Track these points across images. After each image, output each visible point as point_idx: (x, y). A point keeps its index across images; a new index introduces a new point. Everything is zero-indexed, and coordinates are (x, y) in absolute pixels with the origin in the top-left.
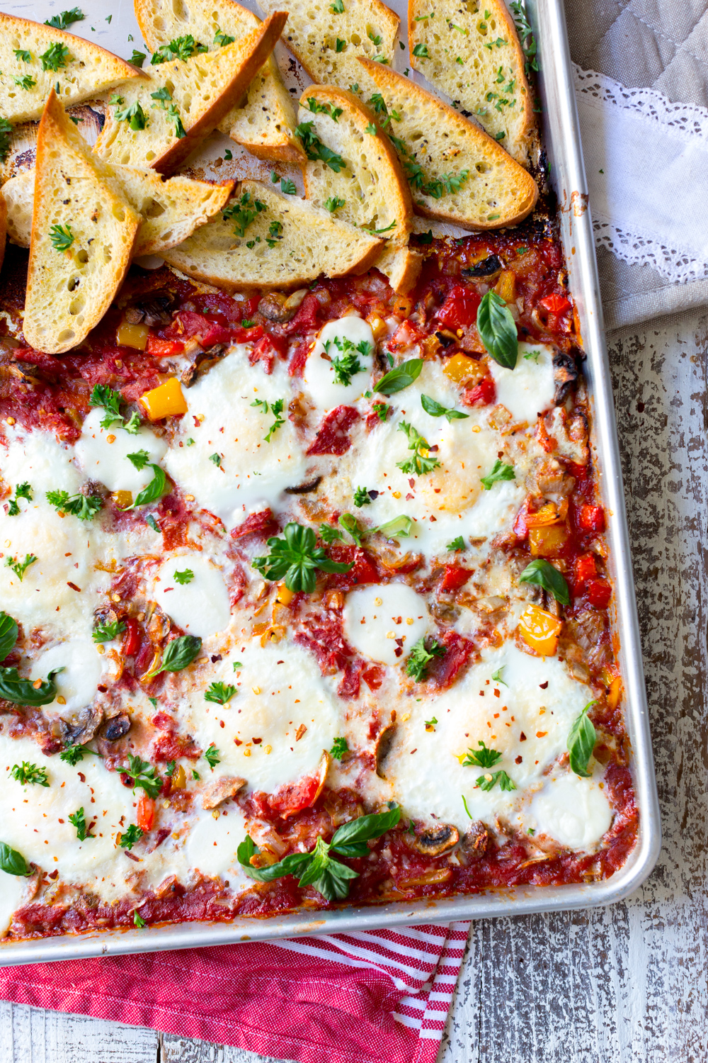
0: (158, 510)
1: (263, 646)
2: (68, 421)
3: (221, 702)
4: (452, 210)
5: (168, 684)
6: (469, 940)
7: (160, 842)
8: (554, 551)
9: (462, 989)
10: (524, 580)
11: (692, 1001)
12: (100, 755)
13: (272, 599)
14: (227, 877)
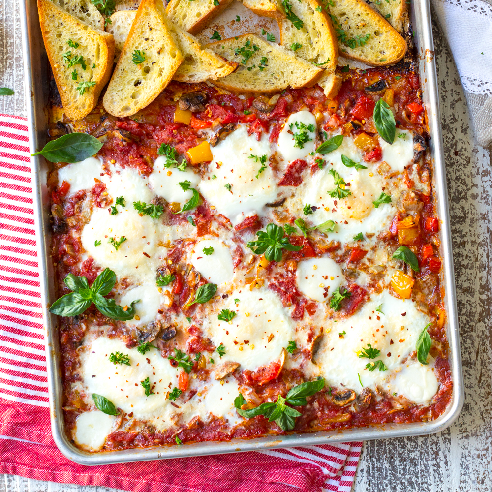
0: (195, 214)
1: (251, 290)
2: (146, 163)
3: (227, 320)
4: (360, 55)
5: (197, 310)
6: (363, 447)
7: (191, 397)
8: (411, 242)
9: (359, 474)
10: (395, 257)
11: (484, 478)
12: (159, 348)
13: (257, 264)
14: (227, 417)
